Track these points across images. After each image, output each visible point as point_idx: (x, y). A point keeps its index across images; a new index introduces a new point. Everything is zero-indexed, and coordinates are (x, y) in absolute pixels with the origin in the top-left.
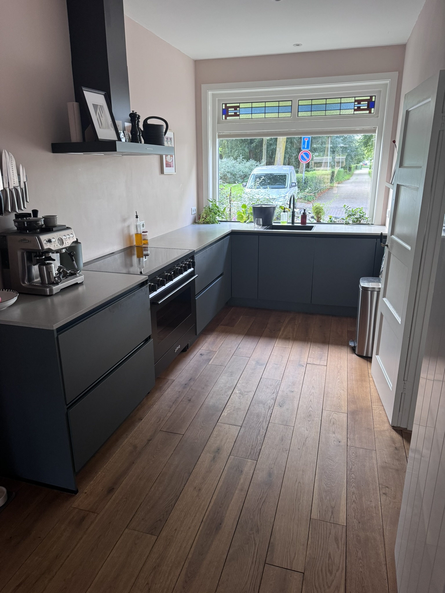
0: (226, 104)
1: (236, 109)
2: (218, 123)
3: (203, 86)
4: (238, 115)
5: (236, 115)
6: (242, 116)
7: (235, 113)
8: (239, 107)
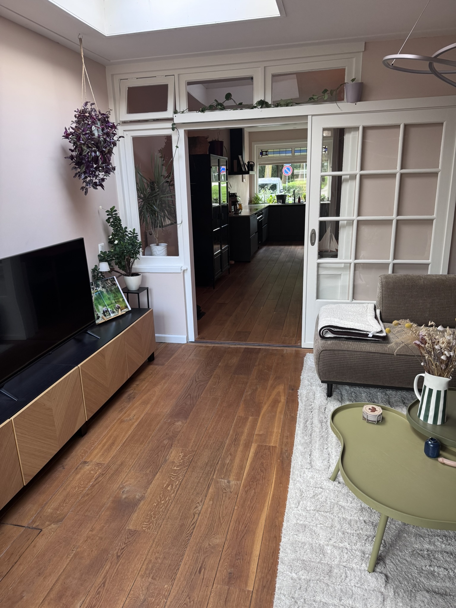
0: (262, 150)
1: (266, 152)
2: (258, 159)
3: (253, 143)
4: (268, 155)
5: (266, 155)
6: (269, 155)
7: (266, 154)
8: (268, 151)
